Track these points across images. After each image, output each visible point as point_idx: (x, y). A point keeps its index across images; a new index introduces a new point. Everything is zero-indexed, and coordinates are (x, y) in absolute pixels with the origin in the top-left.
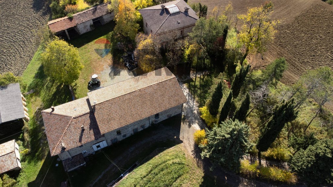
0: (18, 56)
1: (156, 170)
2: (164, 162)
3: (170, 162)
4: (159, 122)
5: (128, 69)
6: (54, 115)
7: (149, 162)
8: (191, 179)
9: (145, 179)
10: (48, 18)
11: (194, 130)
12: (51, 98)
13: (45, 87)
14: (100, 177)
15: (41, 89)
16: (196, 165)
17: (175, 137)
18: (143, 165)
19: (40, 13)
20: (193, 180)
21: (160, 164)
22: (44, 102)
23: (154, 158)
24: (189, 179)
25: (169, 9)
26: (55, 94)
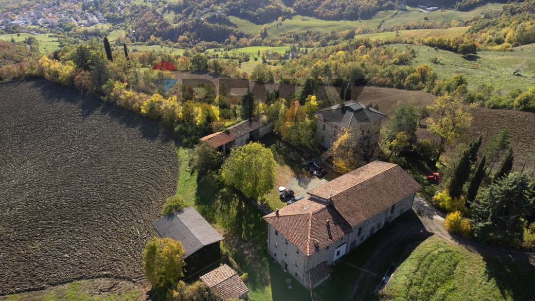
0: (152, 188)
1: (425, 262)
2: (428, 254)
3: (436, 252)
4: (395, 218)
5: (318, 176)
6: (282, 218)
7: (410, 257)
8: (471, 264)
9: (418, 273)
10: (174, 144)
11: (438, 221)
12: (235, 220)
13: (218, 211)
14: (356, 287)
15: (213, 215)
16: (466, 250)
17: (421, 231)
18: (405, 262)
19: (158, 142)
20: (474, 264)
21: (425, 256)
22: (226, 227)
23: (412, 253)
24: (468, 264)
25: (351, 107)
26: (239, 215)
